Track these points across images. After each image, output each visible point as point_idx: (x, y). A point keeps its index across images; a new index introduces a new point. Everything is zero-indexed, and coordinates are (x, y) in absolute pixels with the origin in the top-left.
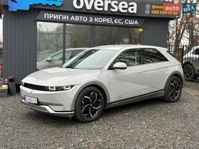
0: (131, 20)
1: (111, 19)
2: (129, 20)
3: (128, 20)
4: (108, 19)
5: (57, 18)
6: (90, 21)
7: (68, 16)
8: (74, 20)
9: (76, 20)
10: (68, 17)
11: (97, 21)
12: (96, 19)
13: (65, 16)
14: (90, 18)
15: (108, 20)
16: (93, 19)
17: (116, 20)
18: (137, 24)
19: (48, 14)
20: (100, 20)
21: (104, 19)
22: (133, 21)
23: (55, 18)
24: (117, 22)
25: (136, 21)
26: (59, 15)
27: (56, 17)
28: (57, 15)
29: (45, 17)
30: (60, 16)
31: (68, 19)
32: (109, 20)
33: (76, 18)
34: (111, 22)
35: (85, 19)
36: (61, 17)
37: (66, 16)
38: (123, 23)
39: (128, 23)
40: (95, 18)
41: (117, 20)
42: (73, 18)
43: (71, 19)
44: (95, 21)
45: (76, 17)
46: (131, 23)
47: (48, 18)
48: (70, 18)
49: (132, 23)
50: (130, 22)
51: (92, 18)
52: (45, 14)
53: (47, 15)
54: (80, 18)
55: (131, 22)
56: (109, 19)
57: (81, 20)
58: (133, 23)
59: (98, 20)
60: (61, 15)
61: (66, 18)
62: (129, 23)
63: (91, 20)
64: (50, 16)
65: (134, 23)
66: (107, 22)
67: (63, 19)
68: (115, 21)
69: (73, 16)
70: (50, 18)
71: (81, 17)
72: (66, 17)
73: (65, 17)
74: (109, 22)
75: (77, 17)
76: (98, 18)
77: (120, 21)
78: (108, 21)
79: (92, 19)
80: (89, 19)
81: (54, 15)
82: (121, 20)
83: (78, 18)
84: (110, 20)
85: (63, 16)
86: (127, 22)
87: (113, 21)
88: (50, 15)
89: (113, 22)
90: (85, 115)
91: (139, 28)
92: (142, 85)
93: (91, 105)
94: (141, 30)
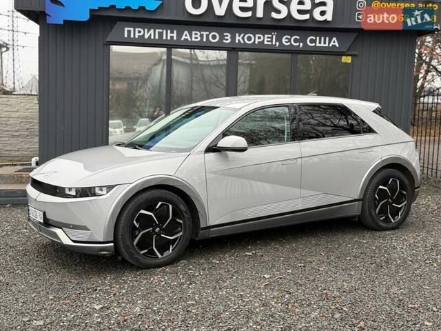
0: (323, 38)
1: (274, 36)
2: (318, 38)
3: (314, 38)
4: (266, 36)
5: (152, 37)
6: (224, 41)
7: (175, 32)
8: (190, 39)
9: (193, 39)
10: (175, 35)
11: (242, 42)
12: (239, 36)
13: (169, 31)
14: (225, 34)
15: (266, 39)
16: (233, 38)
17: (286, 39)
18: (337, 46)
19: (132, 29)
20: (249, 39)
21: (257, 36)
22: (327, 39)
23: (146, 36)
24: (289, 43)
25: (334, 39)
26: (157, 31)
27: (150, 34)
28: (152, 31)
29: (126, 36)
30: (159, 32)
31: (175, 38)
32: (270, 39)
33: (194, 36)
34: (274, 43)
35: (214, 37)
36: (161, 34)
37: (172, 32)
38: (301, 44)
39: (314, 44)
40: (237, 35)
41: (289, 37)
42: (186, 36)
43: (182, 39)
44: (237, 41)
45: (194, 32)
46: (322, 45)
47: (132, 36)
48: (179, 35)
49: (325, 43)
50: (320, 43)
51: (229, 35)
52: (126, 29)
53: (130, 31)
54: (202, 36)
55: (322, 43)
56: (270, 36)
57: (205, 40)
58: (327, 45)
59: (243, 38)
60: (161, 31)
61: (172, 37)
62: (318, 45)
63: (227, 40)
64: (137, 32)
65: (329, 44)
66: (266, 43)
67: (164, 38)
68: (284, 40)
69: (186, 32)
70: (137, 37)
71: (205, 33)
72: (172, 35)
73: (169, 35)
74: (270, 43)
75: (196, 34)
76: (242, 35)
77: (296, 41)
78: (268, 41)
79: (229, 38)
80: (222, 37)
81: (146, 30)
82: (298, 37)
83: (198, 36)
84: (272, 38)
85: (165, 31)
86: (312, 41)
87: (279, 39)
88: (137, 30)
89: (278, 43)
90: (142, 252)
91: (342, 55)
92: (297, 188)
93: (157, 230)
94: (347, 59)
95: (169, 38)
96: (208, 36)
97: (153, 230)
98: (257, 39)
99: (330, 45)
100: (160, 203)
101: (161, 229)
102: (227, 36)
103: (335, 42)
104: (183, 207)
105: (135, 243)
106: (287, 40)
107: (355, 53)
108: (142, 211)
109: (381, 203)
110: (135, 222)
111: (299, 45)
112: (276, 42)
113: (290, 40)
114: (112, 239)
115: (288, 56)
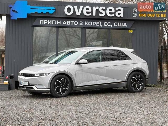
0: (120, 23)
1: (100, 23)
3: (117, 23)
4: (97, 22)
6: (80, 25)
7: (60, 21)
8: (66, 24)
9: (68, 24)
11: (87, 25)
12: (86, 23)
14: (80, 22)
15: (97, 24)
16: (84, 23)
18: (126, 26)
19: (43, 21)
20: (90, 24)
21: (93, 22)
22: (122, 23)
23: (49, 23)
24: (107, 25)
25: (125, 23)
26: (53, 21)
27: (50, 22)
29: (40, 23)
30: (54, 21)
32: (99, 24)
33: (68, 23)
35: (76, 23)
36: (54, 22)
37: (59, 21)
38: (112, 26)
39: (117, 26)
41: (107, 23)
42: (65, 23)
43: (63, 24)
44: (85, 25)
45: (68, 21)
47: (43, 23)
48: (62, 22)
49: (121, 25)
51: (82, 22)
52: (41, 20)
53: (42, 21)
54: (71, 23)
55: (120, 25)
56: (99, 22)
59: (88, 23)
60: (55, 21)
61: (59, 23)
62: (118, 26)
63: (81, 24)
66: (97, 25)
67: (56, 24)
68: (104, 24)
69: (65, 21)
70: (45, 23)
71: (72, 22)
72: (59, 22)
73: (58, 22)
74: (99, 25)
75: (69, 22)
77: (109, 24)
78: (98, 24)
79: (82, 23)
81: (48, 21)
82: (110, 23)
83: (69, 23)
84: (99, 23)
86: (116, 24)
88: (45, 21)
90: (57, 92)
91: (129, 30)
92: (104, 76)
93: (61, 86)
94: (131, 32)
95: (58, 24)
96: (73, 23)
97: (60, 86)
98: (93, 24)
99: (124, 26)
100: (62, 79)
101: (63, 86)
102: (81, 23)
103: (125, 25)
104: (69, 80)
105: (55, 90)
106: (106, 24)
107: (134, 29)
108: (57, 81)
109: (134, 83)
110: (55, 84)
111: (111, 26)
112: (101, 25)
113: (107, 24)
114: (49, 88)
115: (107, 30)
